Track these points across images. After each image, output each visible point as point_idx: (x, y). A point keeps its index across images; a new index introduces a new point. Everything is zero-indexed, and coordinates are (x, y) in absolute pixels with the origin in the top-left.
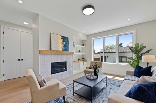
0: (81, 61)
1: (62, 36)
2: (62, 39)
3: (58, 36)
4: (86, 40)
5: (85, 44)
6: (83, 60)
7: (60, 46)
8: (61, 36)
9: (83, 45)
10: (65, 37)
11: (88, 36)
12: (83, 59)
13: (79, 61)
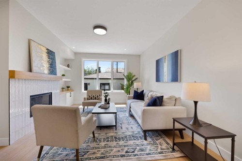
0: (66, 90)
1: (47, 49)
2: (47, 54)
3: (42, 47)
4: (73, 60)
5: (70, 65)
6: (68, 90)
7: (45, 65)
8: (45, 49)
9: (68, 66)
10: (51, 51)
11: (76, 54)
12: (68, 87)
13: (63, 91)
